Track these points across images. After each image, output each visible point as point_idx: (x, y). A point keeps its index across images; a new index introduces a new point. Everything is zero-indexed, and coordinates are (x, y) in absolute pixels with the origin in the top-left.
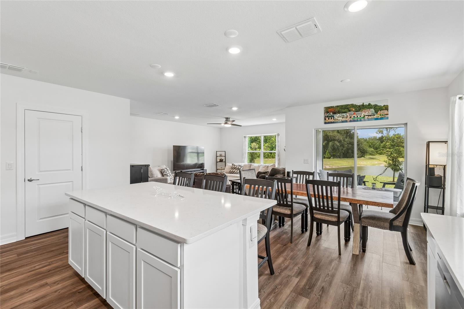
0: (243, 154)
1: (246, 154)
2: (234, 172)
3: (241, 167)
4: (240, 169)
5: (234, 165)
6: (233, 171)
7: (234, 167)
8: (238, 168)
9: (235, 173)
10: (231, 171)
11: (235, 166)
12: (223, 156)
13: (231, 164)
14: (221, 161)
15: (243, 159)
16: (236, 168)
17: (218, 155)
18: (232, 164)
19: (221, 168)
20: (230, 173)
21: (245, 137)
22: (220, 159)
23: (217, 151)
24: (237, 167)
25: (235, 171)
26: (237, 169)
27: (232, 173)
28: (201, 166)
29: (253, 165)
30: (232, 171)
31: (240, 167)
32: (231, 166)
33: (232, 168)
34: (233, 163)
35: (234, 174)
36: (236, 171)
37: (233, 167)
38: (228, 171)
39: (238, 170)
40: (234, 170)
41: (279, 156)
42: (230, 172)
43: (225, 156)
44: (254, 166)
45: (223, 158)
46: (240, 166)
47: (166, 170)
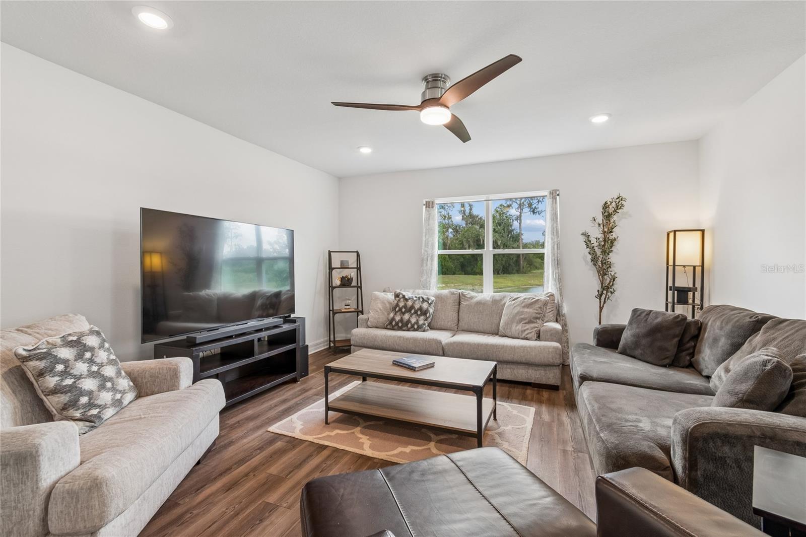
0: (422, 261)
1: (432, 260)
2: (407, 325)
3: (430, 304)
4: (426, 311)
5: (404, 296)
6: (401, 320)
7: (405, 306)
8: (421, 309)
9: (413, 326)
10: (393, 319)
11: (410, 303)
12: (350, 267)
13: (390, 297)
14: (346, 282)
15: (425, 277)
16: (412, 307)
17: (336, 263)
18: (397, 296)
19: (346, 305)
20: (393, 329)
21: (430, 206)
22: (342, 279)
23: (330, 252)
24: (417, 306)
25: (409, 321)
26: (416, 312)
27: (400, 329)
28: (274, 300)
29: (472, 298)
30: (398, 318)
31: (425, 306)
32: (390, 303)
33: (395, 308)
34: (398, 291)
35: (408, 330)
36: (413, 320)
37: (401, 304)
38: (383, 318)
39: (419, 316)
40: (406, 316)
42: (391, 323)
43: (358, 269)
44: (475, 300)
45: (353, 274)
46: (424, 300)
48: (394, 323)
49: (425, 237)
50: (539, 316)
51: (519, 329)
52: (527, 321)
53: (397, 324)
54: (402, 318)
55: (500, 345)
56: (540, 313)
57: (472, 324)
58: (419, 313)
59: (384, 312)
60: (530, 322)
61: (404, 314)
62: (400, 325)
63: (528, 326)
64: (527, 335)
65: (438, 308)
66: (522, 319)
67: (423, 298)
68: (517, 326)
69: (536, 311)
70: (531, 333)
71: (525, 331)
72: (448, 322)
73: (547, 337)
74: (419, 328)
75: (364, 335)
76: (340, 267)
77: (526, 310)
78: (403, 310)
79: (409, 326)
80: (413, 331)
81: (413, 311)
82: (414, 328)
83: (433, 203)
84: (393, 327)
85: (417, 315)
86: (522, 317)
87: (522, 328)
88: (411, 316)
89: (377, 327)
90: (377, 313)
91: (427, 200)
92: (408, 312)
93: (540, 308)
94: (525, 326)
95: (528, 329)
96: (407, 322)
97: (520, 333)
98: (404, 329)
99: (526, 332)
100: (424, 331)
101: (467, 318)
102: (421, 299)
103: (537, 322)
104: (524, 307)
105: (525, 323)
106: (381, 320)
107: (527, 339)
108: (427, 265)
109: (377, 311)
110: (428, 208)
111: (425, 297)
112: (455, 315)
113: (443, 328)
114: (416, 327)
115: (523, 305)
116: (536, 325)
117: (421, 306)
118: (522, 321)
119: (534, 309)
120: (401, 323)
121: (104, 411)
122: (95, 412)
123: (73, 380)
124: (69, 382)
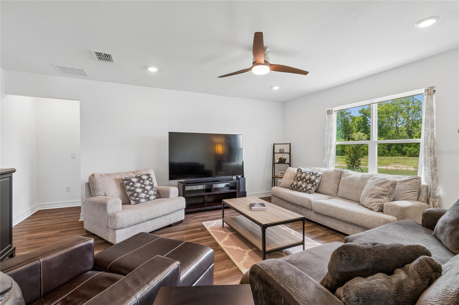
0: (324, 150)
1: (330, 148)
2: (299, 188)
3: (317, 177)
4: (313, 181)
5: (301, 171)
6: (297, 185)
7: (300, 177)
8: (310, 179)
9: (303, 189)
10: (293, 184)
11: (303, 175)
12: (285, 152)
13: (296, 169)
14: (282, 161)
15: (326, 159)
16: (304, 178)
18: (298, 170)
19: (282, 174)
20: (292, 189)
21: (330, 113)
22: (280, 159)
24: (307, 177)
25: (301, 186)
26: (306, 181)
27: (296, 190)
29: (348, 175)
30: (295, 183)
31: (313, 178)
32: (294, 174)
35: (300, 191)
36: (304, 186)
37: (299, 175)
39: (308, 184)
40: (300, 183)
41: (432, 151)
42: (291, 186)
43: (290, 154)
44: (349, 177)
45: (286, 156)
46: (313, 174)
47: (135, 180)
48: (292, 186)
49: (327, 133)
50: (385, 193)
51: (368, 201)
52: (375, 196)
53: (294, 187)
54: (297, 183)
55: (344, 210)
56: (386, 192)
57: (344, 194)
58: (308, 182)
59: (290, 179)
60: (377, 197)
61: (299, 181)
62: (296, 187)
63: (375, 200)
64: (372, 206)
65: (324, 180)
66: (372, 194)
67: (313, 173)
68: (368, 199)
69: (384, 190)
70: (375, 205)
71: (371, 203)
72: (330, 190)
73: (388, 211)
74: (307, 191)
75: (276, 190)
76: (279, 152)
77: (377, 188)
78: (299, 179)
79: (301, 189)
80: (303, 192)
81: (304, 180)
82: (304, 191)
83: (332, 110)
84: (292, 188)
85: (307, 182)
86: (373, 192)
87: (370, 201)
88: (303, 183)
89: (285, 187)
90: (286, 179)
91: (328, 109)
92: (301, 181)
93: (387, 187)
94: (372, 200)
95: (373, 202)
96: (300, 186)
97: (368, 204)
98: (298, 190)
99: (373, 204)
100: (310, 193)
101: (342, 189)
102: (311, 173)
103: (383, 198)
104: (376, 185)
105: (374, 198)
106: (287, 183)
107: (371, 209)
108: (327, 152)
109: (286, 178)
110: (328, 115)
111: (315, 172)
112: (336, 185)
113: (326, 193)
114: (305, 190)
115: (376, 184)
116: (381, 200)
117: (310, 178)
118: (372, 196)
119: (383, 188)
120: (296, 186)
121: (141, 199)
122: (138, 199)
123: (134, 188)
124: (133, 188)
